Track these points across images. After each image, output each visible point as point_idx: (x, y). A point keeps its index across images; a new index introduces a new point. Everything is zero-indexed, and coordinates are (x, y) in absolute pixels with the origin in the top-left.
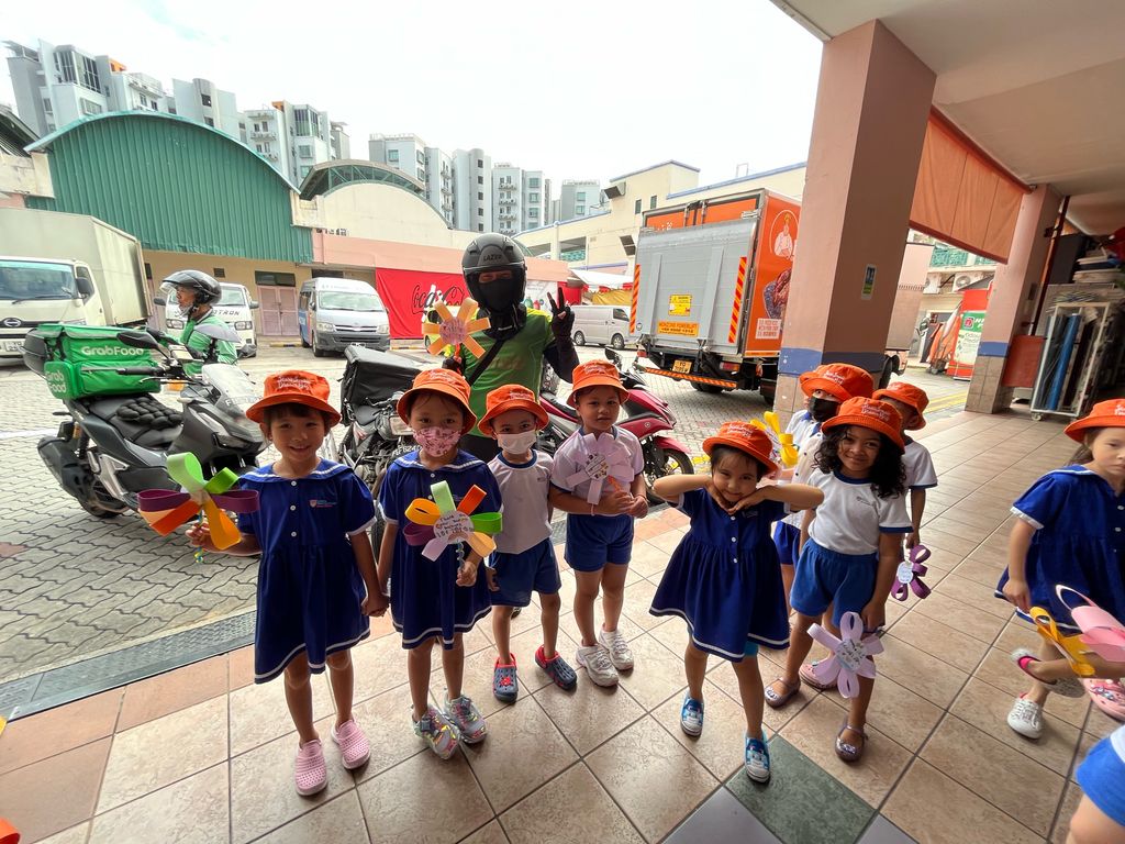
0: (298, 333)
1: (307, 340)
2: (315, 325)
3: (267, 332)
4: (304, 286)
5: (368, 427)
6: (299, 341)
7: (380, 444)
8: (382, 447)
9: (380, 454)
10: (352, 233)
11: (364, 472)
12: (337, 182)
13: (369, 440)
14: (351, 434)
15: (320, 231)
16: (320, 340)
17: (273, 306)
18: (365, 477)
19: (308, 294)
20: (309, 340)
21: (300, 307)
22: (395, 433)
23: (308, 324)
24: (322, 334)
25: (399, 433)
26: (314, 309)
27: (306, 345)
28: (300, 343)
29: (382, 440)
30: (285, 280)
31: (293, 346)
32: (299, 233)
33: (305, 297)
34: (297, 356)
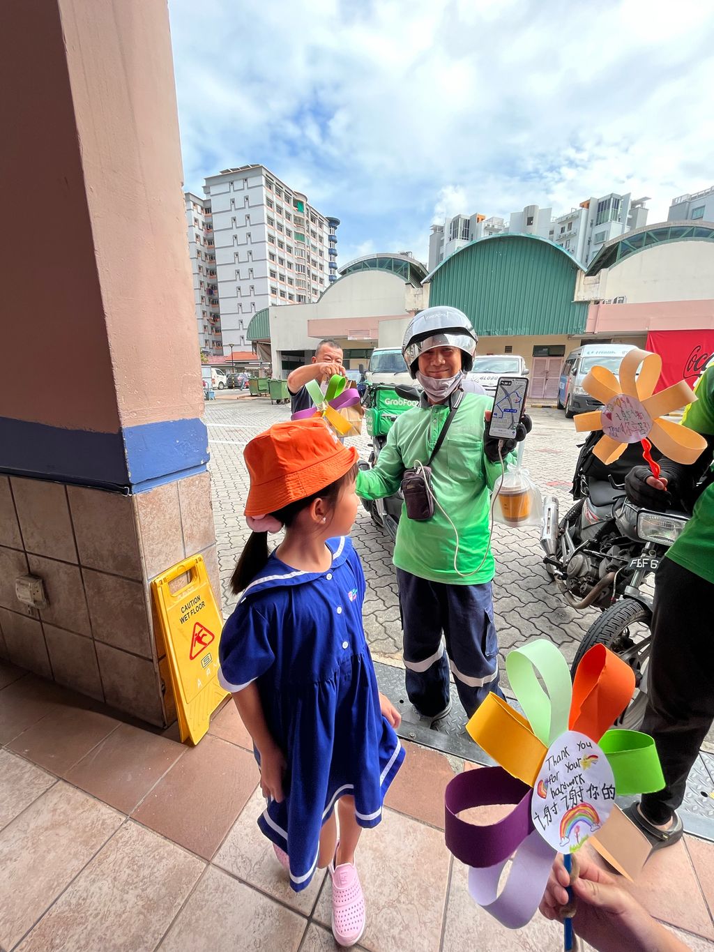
0: (556, 397)
1: (562, 402)
2: (572, 390)
3: (533, 395)
4: (570, 355)
5: (602, 509)
6: (555, 404)
7: (614, 537)
8: (615, 543)
9: (611, 551)
10: (630, 300)
11: (583, 565)
12: (626, 252)
13: (600, 527)
14: (579, 509)
15: (597, 302)
16: (574, 402)
17: (542, 374)
18: (583, 574)
19: (572, 362)
20: (564, 403)
21: (563, 374)
22: (642, 535)
23: (566, 388)
24: (577, 397)
25: (649, 537)
26: (575, 374)
27: (560, 407)
28: (556, 405)
29: (618, 533)
30: (555, 351)
31: (549, 407)
32: (577, 307)
33: (569, 365)
34: (550, 416)
